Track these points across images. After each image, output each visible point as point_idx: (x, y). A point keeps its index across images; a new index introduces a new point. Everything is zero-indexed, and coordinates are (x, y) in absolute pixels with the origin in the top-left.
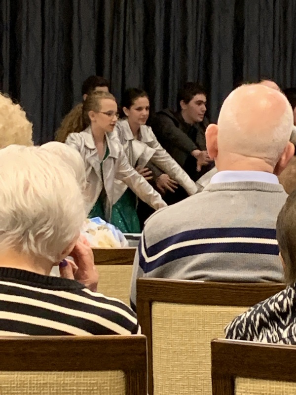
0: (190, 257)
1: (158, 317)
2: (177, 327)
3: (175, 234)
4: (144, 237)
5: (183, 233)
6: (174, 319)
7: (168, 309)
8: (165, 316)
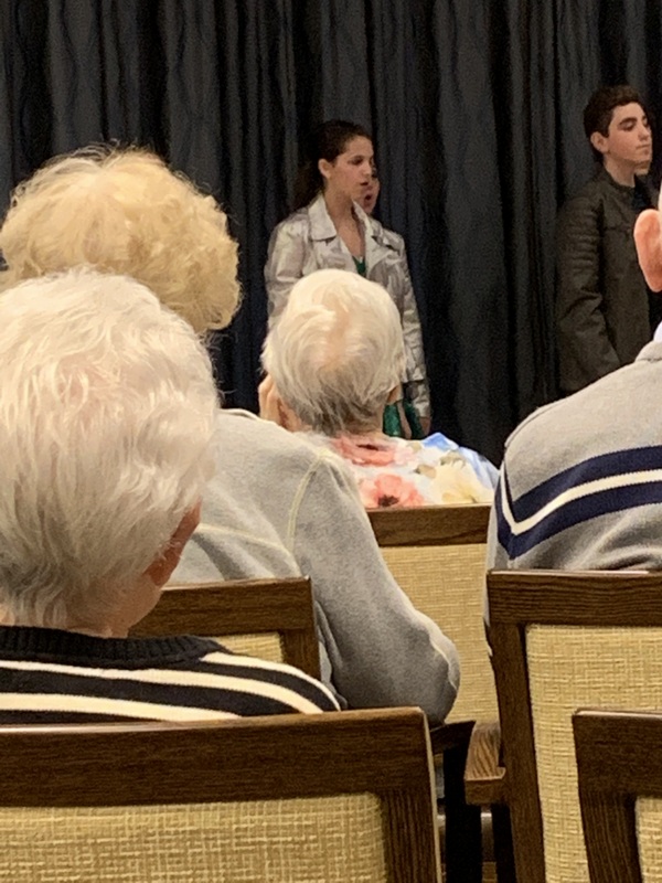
0: (608, 516)
1: (541, 660)
2: (587, 680)
3: (573, 465)
4: (506, 476)
5: (590, 460)
6: (579, 663)
7: (563, 640)
8: (556, 656)
